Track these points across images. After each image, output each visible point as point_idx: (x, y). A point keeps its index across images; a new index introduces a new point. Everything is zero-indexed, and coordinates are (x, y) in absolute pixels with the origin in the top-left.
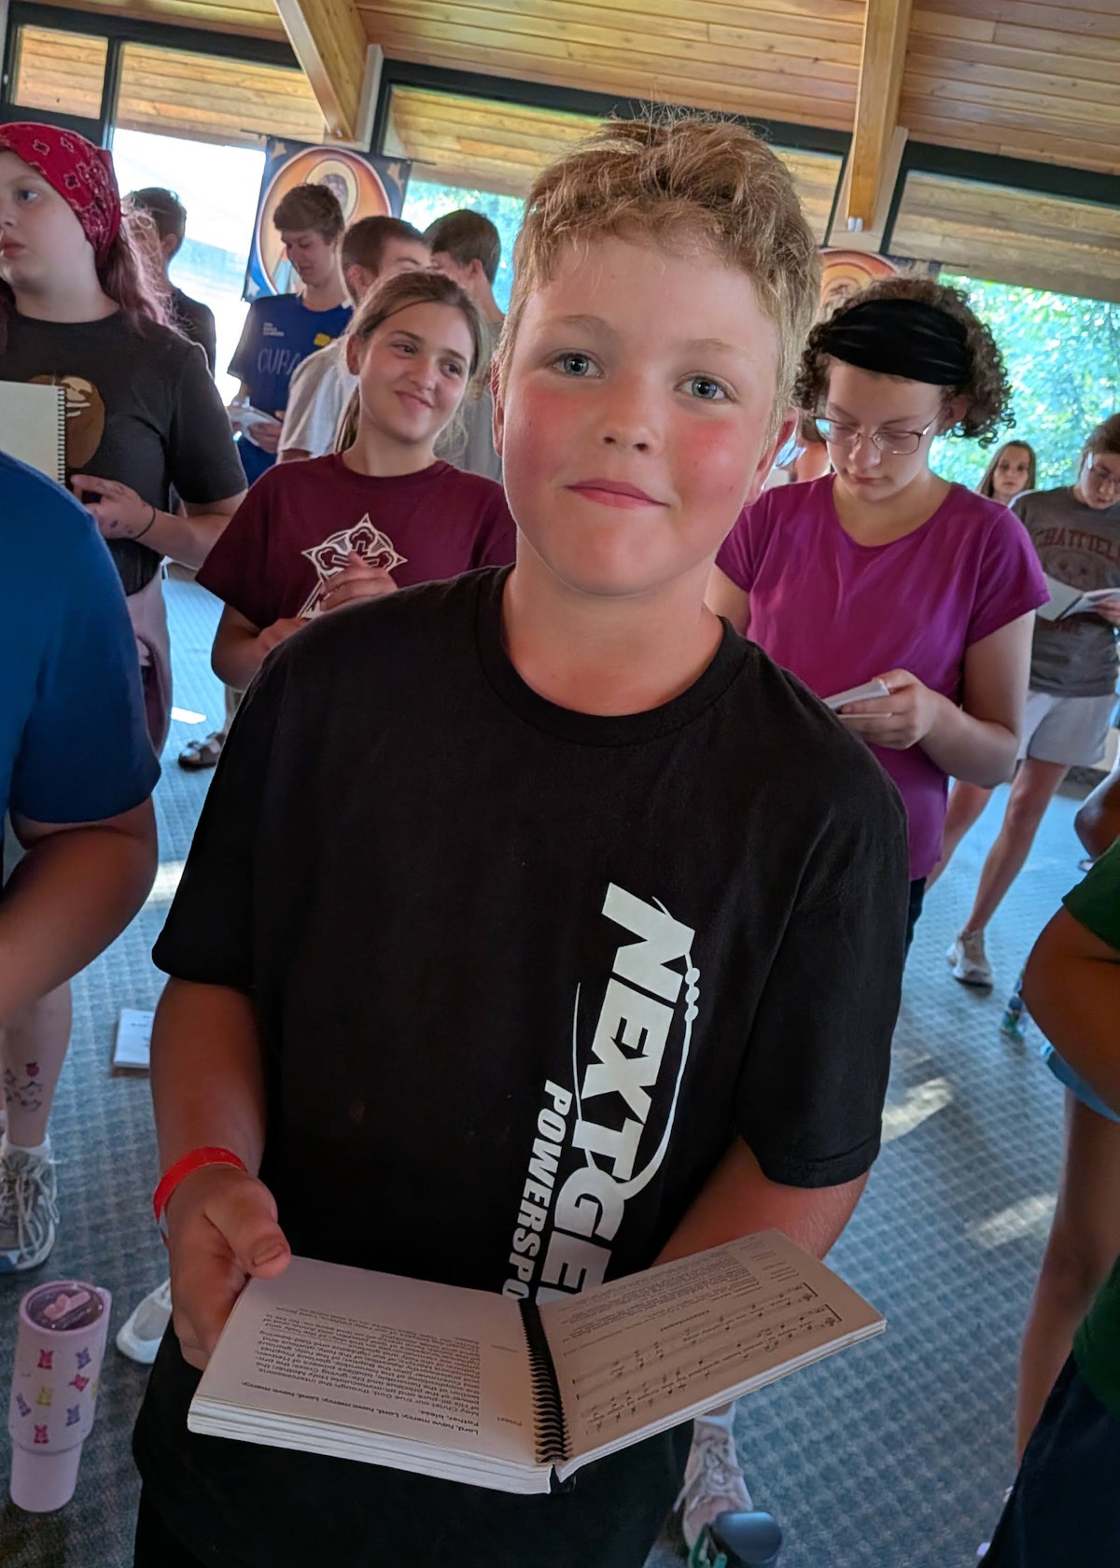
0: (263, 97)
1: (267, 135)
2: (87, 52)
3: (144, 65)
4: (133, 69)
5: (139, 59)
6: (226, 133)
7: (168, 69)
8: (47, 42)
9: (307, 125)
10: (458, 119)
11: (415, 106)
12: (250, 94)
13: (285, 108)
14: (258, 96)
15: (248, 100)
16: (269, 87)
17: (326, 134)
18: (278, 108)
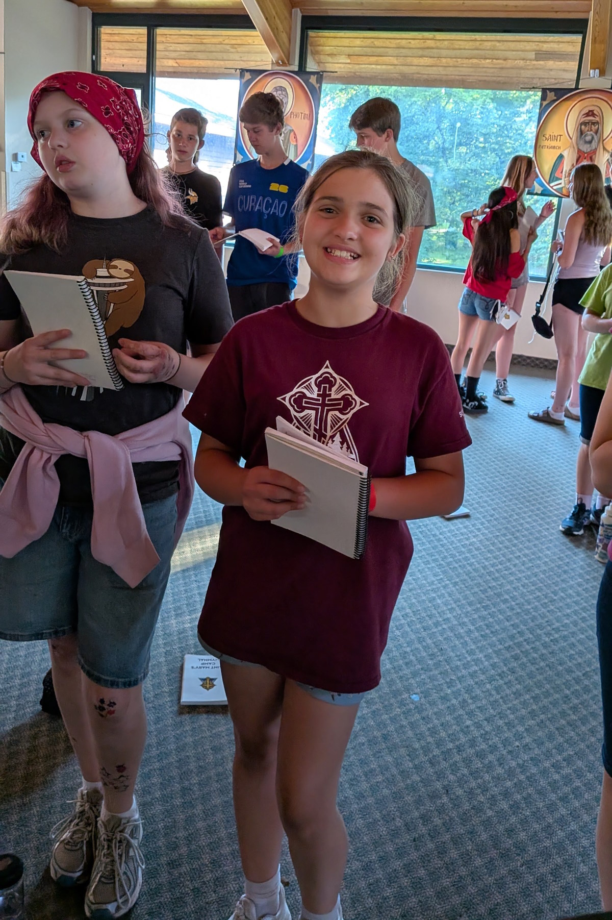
0: (236, 48)
1: (240, 69)
2: (137, 36)
3: (168, 39)
4: (163, 42)
5: (165, 36)
6: (217, 71)
7: (182, 40)
8: (114, 34)
9: (262, 60)
10: (348, 45)
11: (322, 41)
12: (228, 47)
13: (249, 52)
14: (233, 48)
15: (227, 52)
16: (239, 42)
17: (273, 63)
18: (245, 53)
